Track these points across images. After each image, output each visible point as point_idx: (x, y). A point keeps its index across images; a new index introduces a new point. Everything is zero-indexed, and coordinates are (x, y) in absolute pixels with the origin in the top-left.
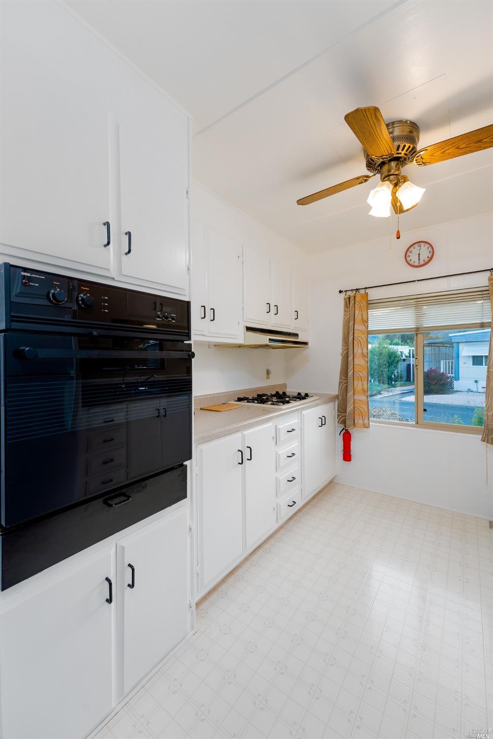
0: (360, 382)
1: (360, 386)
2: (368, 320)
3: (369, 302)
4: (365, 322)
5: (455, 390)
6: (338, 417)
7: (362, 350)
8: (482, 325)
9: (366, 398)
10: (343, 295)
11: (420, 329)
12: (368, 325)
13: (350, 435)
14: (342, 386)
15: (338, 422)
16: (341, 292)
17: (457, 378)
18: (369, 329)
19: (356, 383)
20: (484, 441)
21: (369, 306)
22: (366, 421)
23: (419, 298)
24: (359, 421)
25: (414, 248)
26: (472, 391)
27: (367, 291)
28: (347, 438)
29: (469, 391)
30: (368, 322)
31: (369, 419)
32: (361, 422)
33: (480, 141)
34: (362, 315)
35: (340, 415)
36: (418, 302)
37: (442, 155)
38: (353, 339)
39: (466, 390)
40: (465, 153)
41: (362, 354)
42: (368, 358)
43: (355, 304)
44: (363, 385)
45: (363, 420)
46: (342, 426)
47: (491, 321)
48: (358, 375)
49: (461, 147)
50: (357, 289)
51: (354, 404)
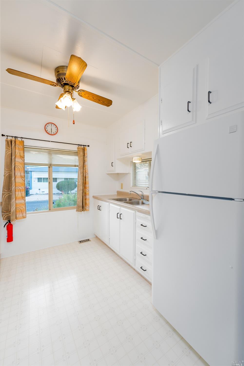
0: (20, 192)
1: (20, 195)
2: (24, 156)
3: (25, 146)
4: (23, 157)
5: (30, 194)
6: (2, 216)
7: (20, 173)
8: (75, 166)
9: (24, 201)
10: (5, 138)
11: (52, 165)
12: (24, 160)
13: (12, 225)
14: (5, 196)
15: (3, 220)
16: (3, 135)
17: (31, 189)
18: (25, 162)
19: (17, 193)
20: (77, 211)
21: (25, 148)
22: (24, 215)
23: (51, 150)
24: (19, 215)
25: (49, 125)
26: (38, 194)
27: (23, 139)
28: (10, 228)
29: (37, 194)
30: (24, 158)
31: (26, 213)
32: (21, 215)
33: (99, 100)
34: (20, 153)
35: (4, 215)
36: (50, 152)
37: (88, 97)
38: (15, 167)
39: (35, 194)
40: (94, 101)
41: (21, 176)
42: (24, 178)
43: (15, 146)
44: (21, 194)
45: (23, 214)
46: (6, 221)
47: (78, 165)
48: (18, 188)
49: (94, 98)
50: (15, 137)
51: (16, 206)
